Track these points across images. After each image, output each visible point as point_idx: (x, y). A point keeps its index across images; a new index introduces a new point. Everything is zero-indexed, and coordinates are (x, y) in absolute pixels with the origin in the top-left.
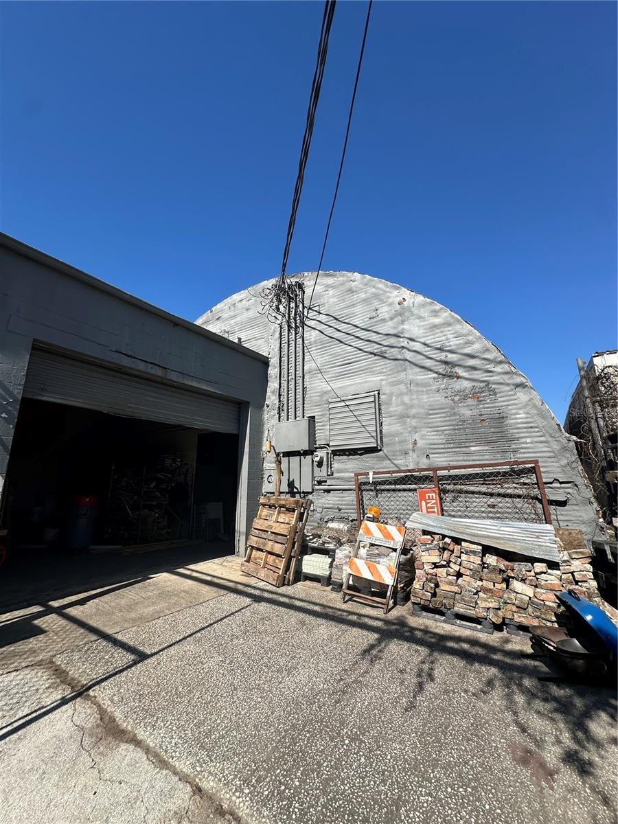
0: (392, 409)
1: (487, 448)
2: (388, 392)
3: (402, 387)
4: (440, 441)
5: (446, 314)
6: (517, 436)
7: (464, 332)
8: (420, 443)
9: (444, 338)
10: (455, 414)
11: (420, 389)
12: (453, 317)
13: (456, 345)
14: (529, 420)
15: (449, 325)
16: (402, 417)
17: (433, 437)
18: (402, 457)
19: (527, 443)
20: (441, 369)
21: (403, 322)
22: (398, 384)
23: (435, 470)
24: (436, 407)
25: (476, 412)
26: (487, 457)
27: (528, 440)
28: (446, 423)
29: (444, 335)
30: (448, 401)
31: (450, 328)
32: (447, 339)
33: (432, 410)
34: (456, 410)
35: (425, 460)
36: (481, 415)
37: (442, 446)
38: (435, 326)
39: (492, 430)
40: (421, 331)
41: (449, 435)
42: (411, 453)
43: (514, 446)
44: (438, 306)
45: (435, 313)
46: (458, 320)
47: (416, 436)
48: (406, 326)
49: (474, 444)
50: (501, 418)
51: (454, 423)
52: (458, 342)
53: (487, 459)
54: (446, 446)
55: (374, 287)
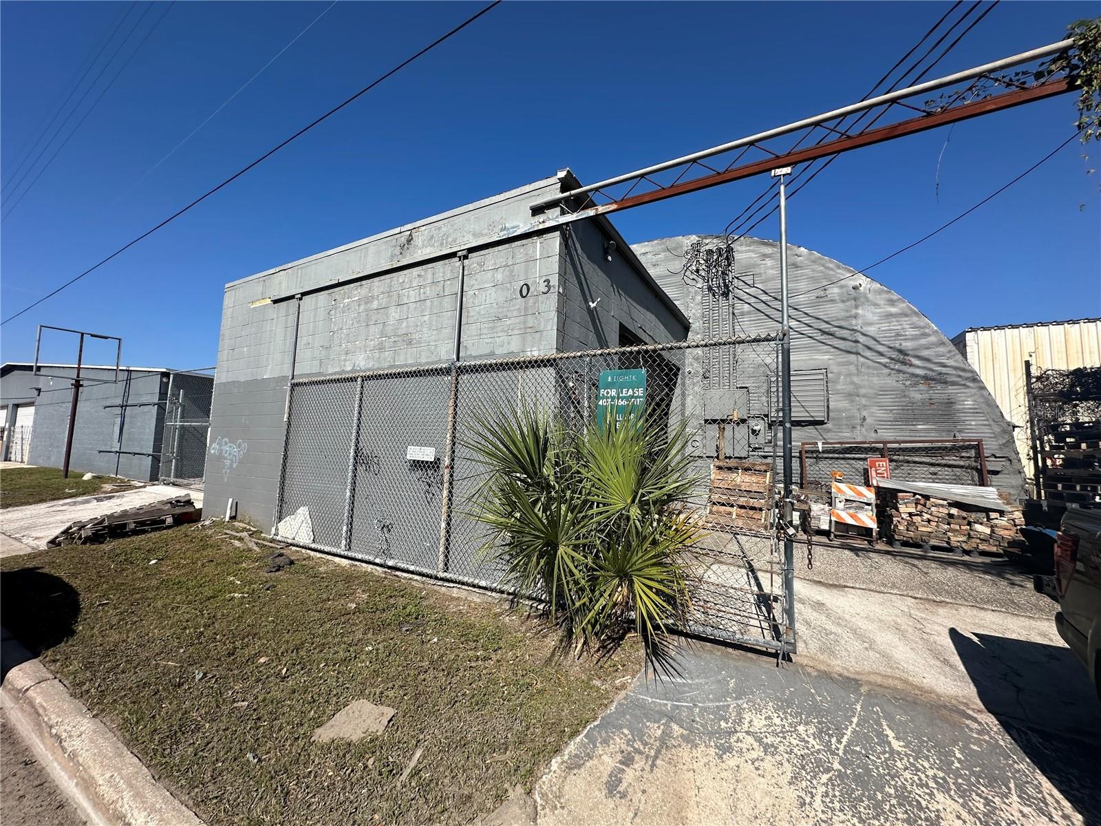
0: (839, 387)
1: (933, 427)
2: (835, 371)
3: (852, 368)
4: (888, 419)
5: (903, 306)
6: (963, 418)
7: (922, 324)
8: (869, 420)
9: (899, 327)
10: (905, 396)
11: (871, 371)
12: (911, 309)
13: (912, 335)
14: (976, 406)
15: (906, 315)
16: (851, 396)
17: (881, 414)
18: (848, 430)
19: (971, 425)
20: (894, 355)
21: (856, 307)
22: (847, 365)
23: (885, 443)
24: (886, 389)
25: (926, 396)
26: (933, 435)
27: (973, 423)
28: (896, 404)
29: (900, 325)
30: (900, 385)
31: (906, 319)
32: (903, 329)
33: (884, 391)
34: (907, 393)
35: (874, 435)
36: (931, 399)
37: (890, 423)
38: (891, 315)
39: (940, 412)
40: (875, 318)
41: (897, 414)
42: (859, 427)
43: (959, 427)
44: (895, 296)
45: (892, 302)
46: (916, 313)
47: (865, 413)
48: (860, 311)
49: (921, 423)
50: (950, 403)
51: (904, 404)
52: (914, 333)
53: (933, 436)
54: (894, 423)
55: (823, 266)
